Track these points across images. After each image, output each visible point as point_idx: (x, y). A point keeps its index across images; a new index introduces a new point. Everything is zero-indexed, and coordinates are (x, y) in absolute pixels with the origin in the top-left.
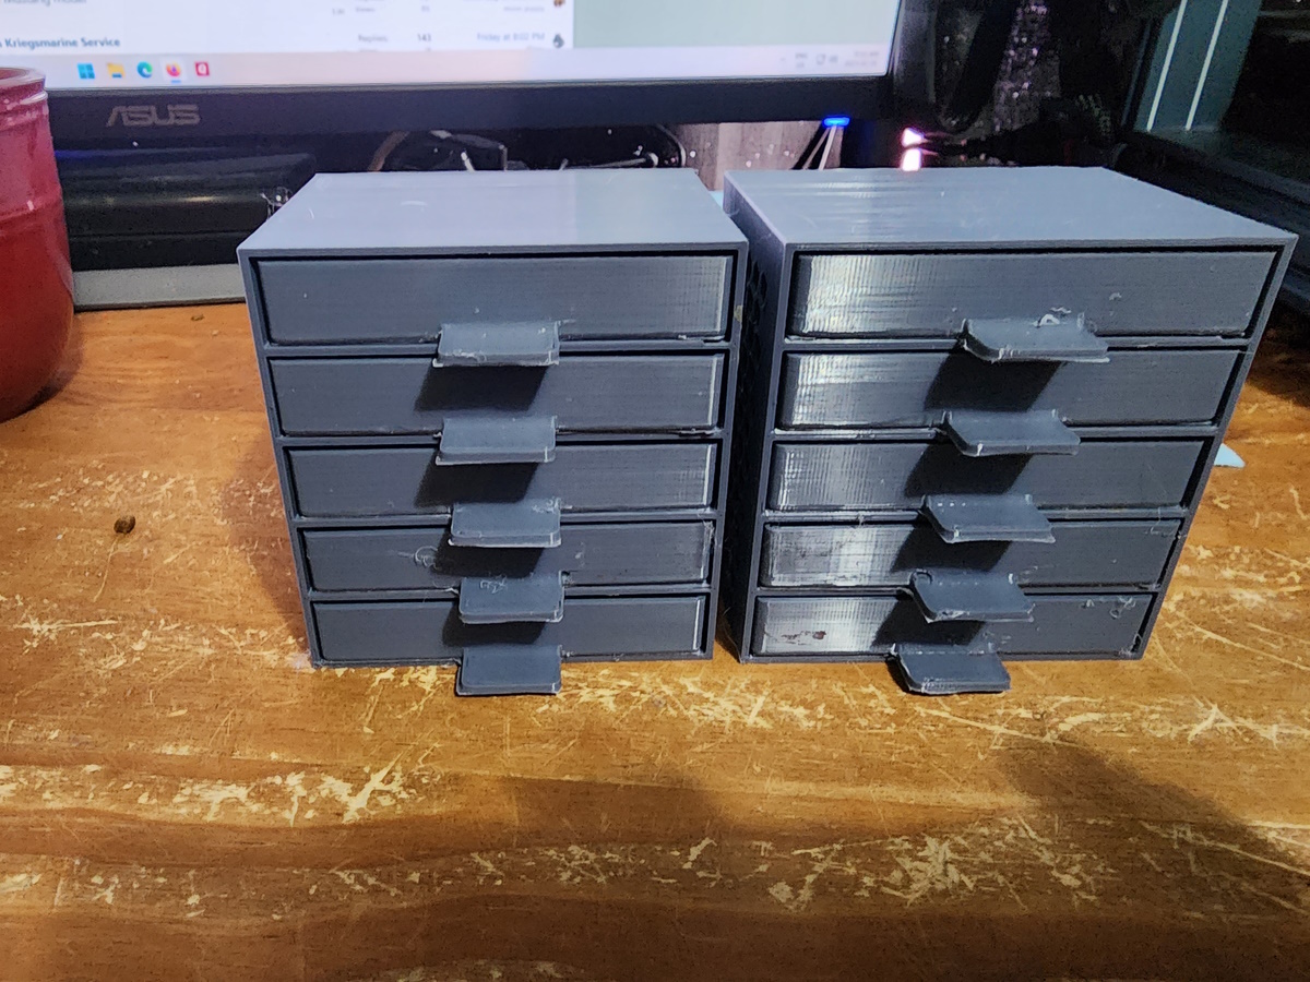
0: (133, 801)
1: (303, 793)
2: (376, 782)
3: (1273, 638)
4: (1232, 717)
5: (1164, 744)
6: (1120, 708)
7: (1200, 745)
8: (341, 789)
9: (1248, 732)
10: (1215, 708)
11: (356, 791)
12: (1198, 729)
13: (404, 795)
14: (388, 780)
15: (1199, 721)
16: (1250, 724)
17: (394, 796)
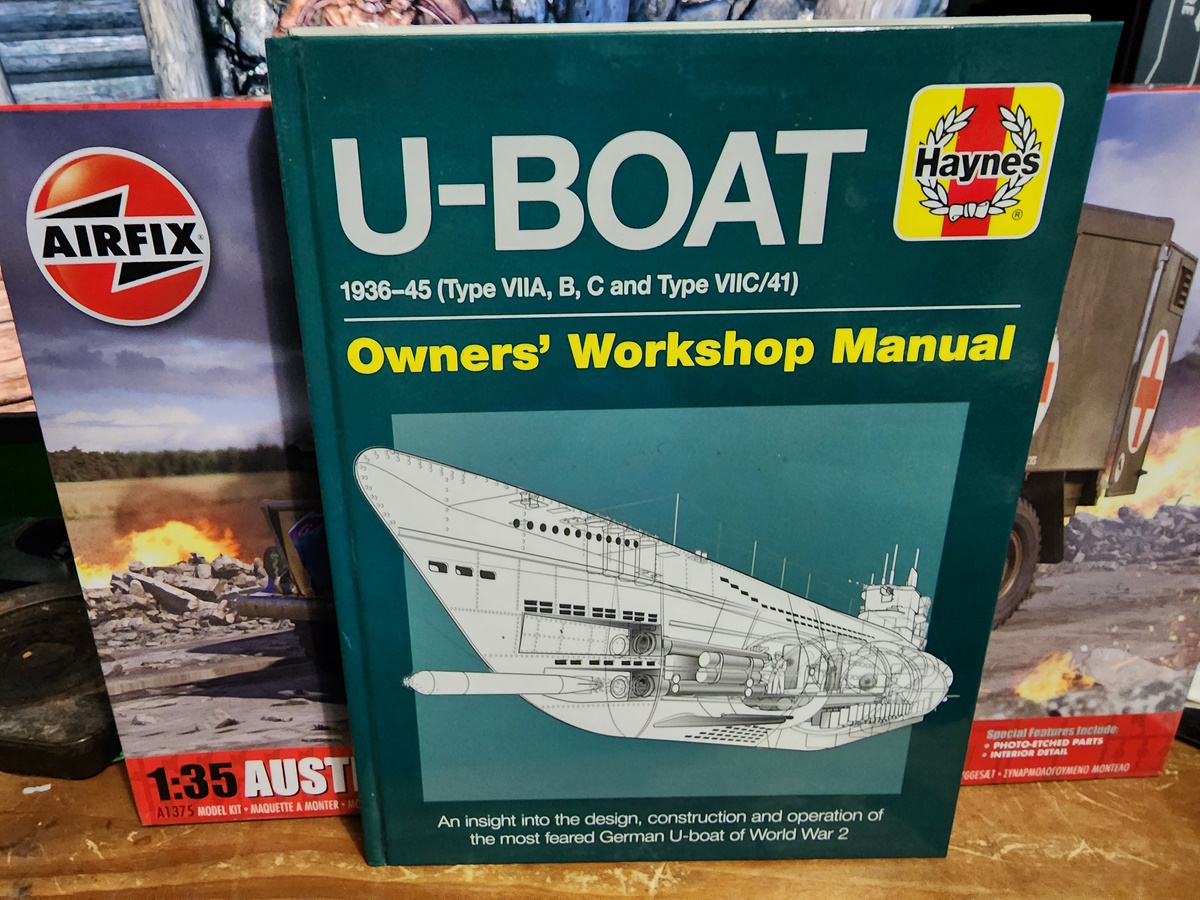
0: (544, 882)
1: (625, 879)
2: (658, 873)
3: (1119, 801)
4: (1092, 848)
5: (1056, 861)
6: (1033, 841)
7: (1074, 862)
8: (643, 877)
9: (1100, 856)
10: (1083, 842)
11: (650, 878)
12: (1073, 854)
13: (675, 881)
14: (664, 873)
15: (1074, 849)
16: (1101, 851)
17: (670, 882)
